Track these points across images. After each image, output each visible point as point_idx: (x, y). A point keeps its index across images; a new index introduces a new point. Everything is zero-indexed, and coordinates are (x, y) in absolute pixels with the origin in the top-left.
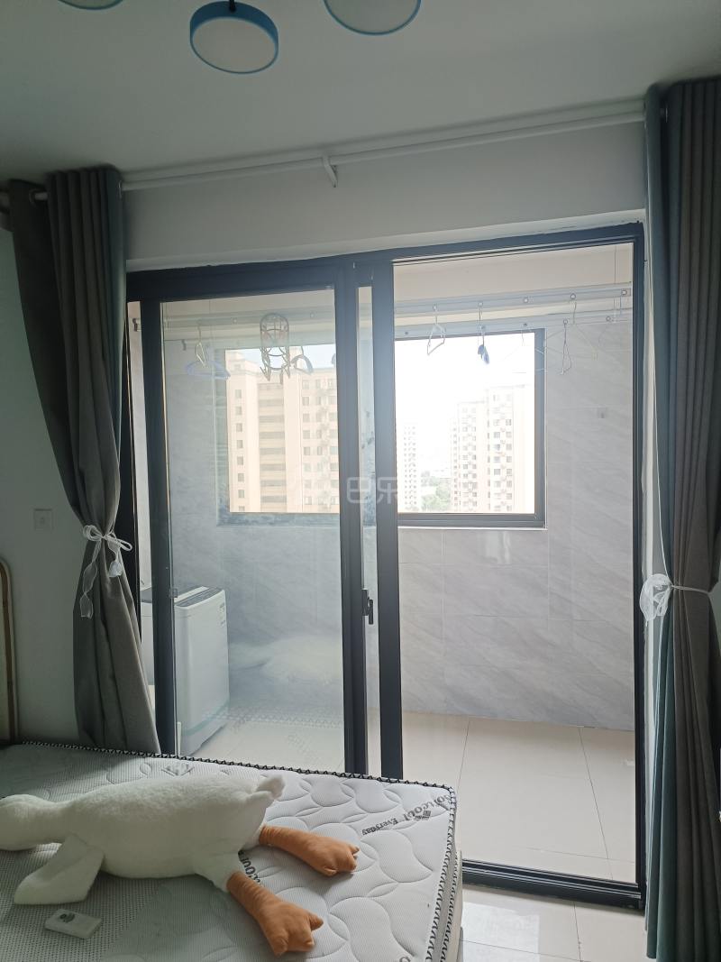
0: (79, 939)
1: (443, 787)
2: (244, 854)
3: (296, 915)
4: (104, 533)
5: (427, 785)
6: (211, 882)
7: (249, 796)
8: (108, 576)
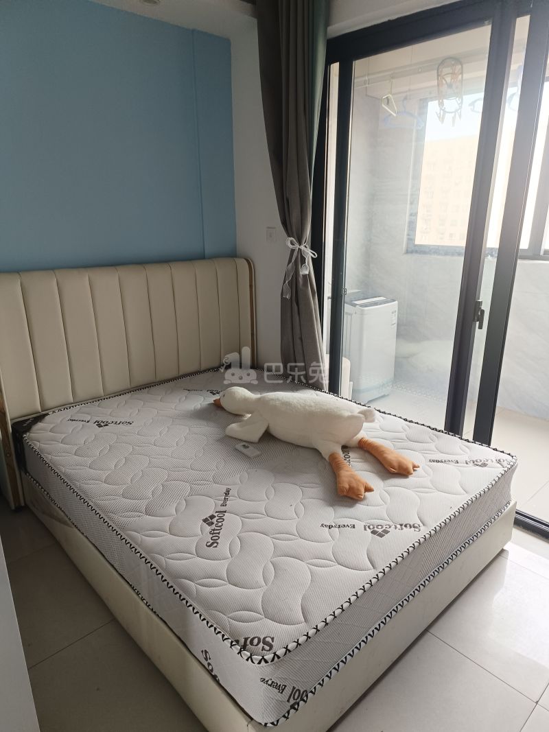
0: (248, 457)
1: (509, 454)
2: (345, 448)
3: (358, 481)
4: (300, 244)
5: (496, 450)
6: (320, 453)
7: (350, 414)
8: (301, 273)
